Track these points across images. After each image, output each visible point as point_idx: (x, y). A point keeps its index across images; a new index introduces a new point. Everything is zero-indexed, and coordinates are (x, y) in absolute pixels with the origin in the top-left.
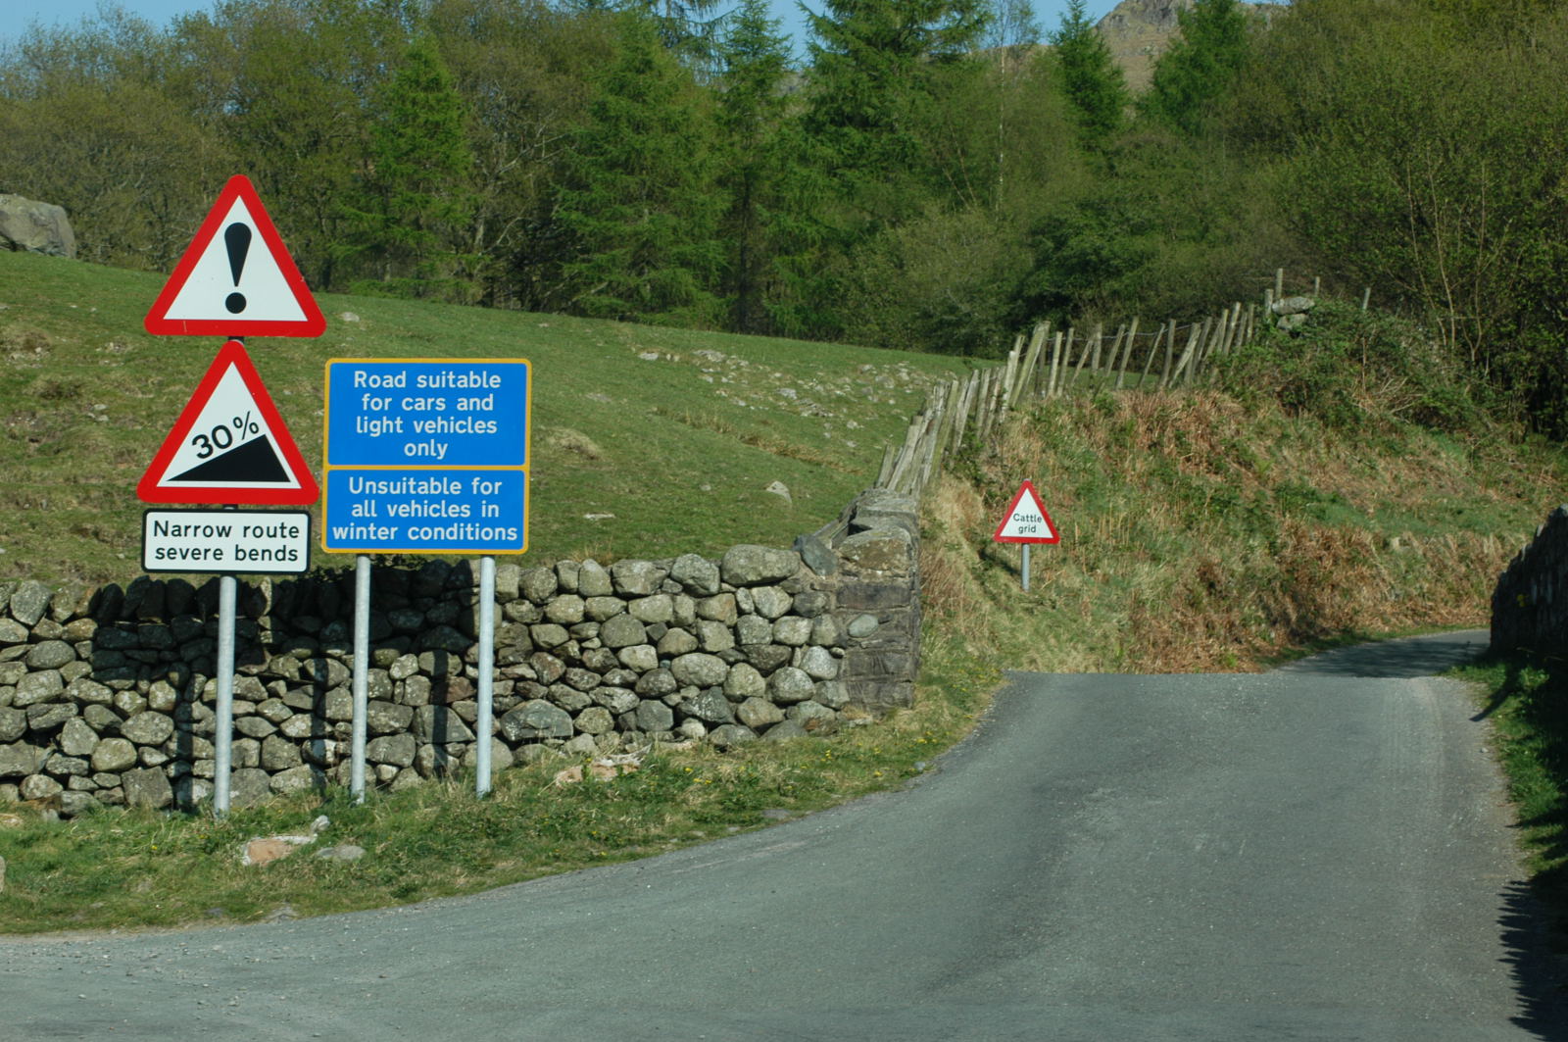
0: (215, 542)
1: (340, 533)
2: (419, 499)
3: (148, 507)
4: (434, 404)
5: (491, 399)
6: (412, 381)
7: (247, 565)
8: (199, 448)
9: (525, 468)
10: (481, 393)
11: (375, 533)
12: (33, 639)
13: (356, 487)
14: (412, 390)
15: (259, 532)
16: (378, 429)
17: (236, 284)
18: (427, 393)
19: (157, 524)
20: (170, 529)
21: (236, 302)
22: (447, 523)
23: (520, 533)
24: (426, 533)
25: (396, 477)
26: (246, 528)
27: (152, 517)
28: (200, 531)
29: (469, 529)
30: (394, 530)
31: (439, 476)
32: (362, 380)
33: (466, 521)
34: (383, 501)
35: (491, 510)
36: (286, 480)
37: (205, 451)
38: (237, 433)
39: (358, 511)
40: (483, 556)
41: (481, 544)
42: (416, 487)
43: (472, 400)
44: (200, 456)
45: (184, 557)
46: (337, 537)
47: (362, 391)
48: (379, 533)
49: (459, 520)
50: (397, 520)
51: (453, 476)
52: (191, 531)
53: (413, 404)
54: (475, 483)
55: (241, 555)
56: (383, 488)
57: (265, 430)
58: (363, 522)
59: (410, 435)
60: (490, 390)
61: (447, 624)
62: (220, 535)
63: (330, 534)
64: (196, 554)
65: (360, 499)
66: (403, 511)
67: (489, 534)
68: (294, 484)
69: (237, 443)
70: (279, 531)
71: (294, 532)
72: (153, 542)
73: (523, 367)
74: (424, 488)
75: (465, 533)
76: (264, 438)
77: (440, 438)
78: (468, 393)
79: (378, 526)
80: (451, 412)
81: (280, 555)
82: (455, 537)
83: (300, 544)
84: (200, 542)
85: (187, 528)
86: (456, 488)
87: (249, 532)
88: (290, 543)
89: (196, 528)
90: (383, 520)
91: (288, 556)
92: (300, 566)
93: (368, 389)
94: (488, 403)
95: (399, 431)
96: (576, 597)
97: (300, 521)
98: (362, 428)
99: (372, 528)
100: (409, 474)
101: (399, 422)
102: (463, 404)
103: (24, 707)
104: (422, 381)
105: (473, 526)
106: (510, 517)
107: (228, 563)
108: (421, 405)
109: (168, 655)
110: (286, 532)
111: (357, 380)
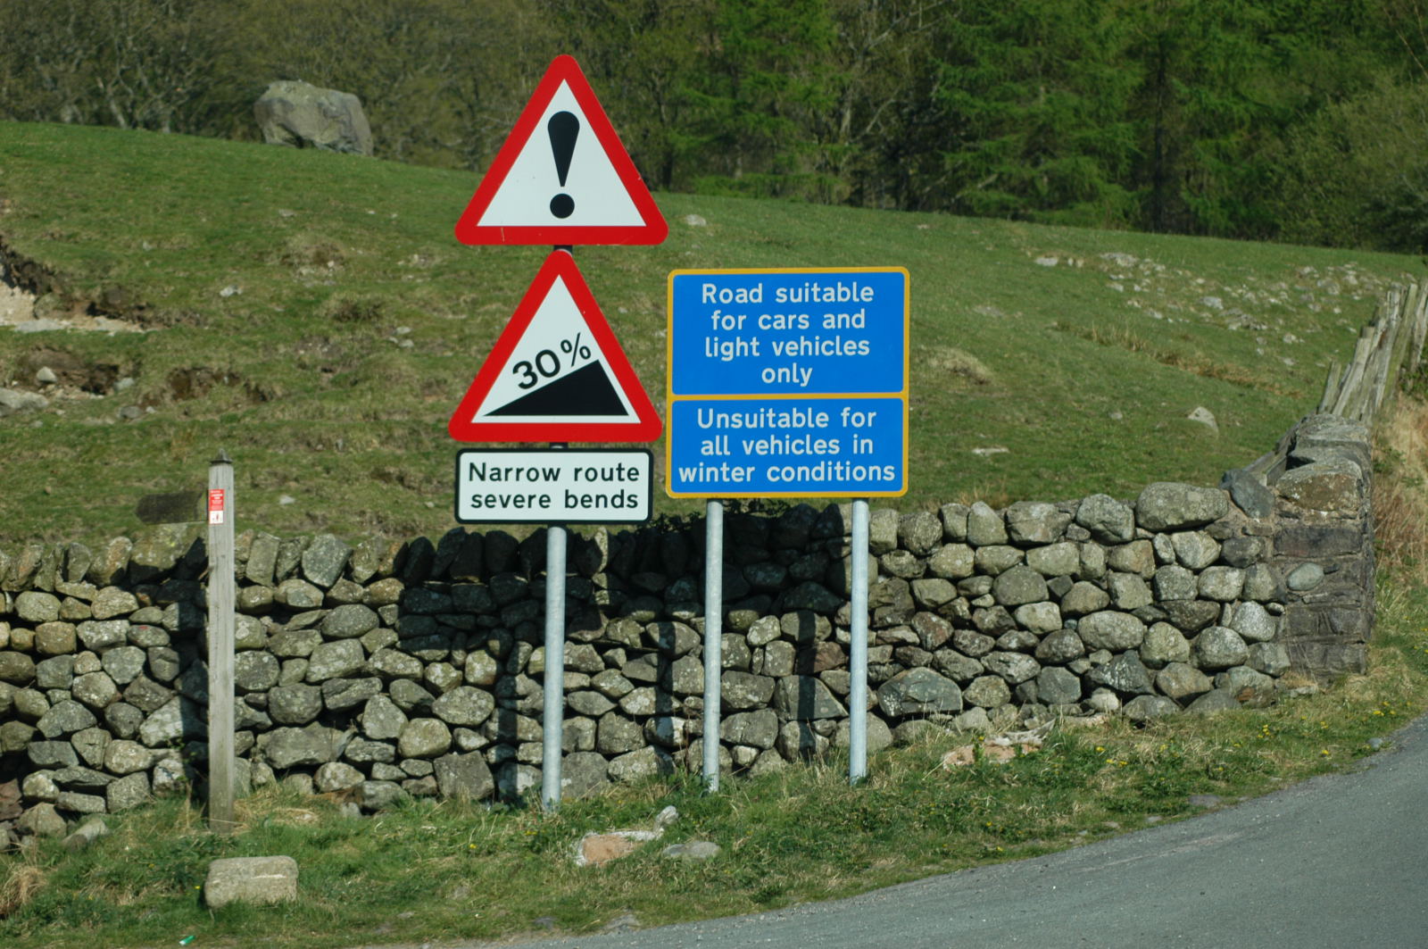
0: (541, 487)
1: (687, 475)
2: (780, 433)
3: (461, 446)
4: (796, 322)
5: (862, 316)
6: (769, 294)
7: (579, 514)
8: (521, 377)
9: (904, 395)
10: (851, 308)
11: (729, 474)
12: (329, 603)
13: (705, 421)
14: (770, 306)
15: (592, 475)
16: (731, 353)
17: (563, 183)
18: (788, 308)
19: (472, 466)
20: (488, 473)
21: (562, 205)
22: (812, 461)
23: (898, 472)
24: (788, 474)
25: (752, 408)
26: (577, 471)
27: (466, 459)
28: (523, 475)
29: (839, 468)
30: (750, 470)
31: (802, 406)
32: (711, 295)
33: (835, 459)
34: (737, 437)
35: (865, 445)
36: (624, 412)
37: (528, 380)
38: (565, 359)
39: (708, 448)
40: (855, 499)
41: (852, 485)
42: (775, 420)
43: (840, 317)
44: (523, 386)
45: (505, 505)
46: (684, 479)
47: (711, 307)
48: (734, 474)
49: (827, 457)
50: (754, 459)
51: (819, 406)
52: (512, 475)
53: (771, 322)
54: (845, 414)
55: (571, 502)
56: (736, 422)
57: (597, 355)
58: (715, 461)
59: (768, 359)
60: (862, 304)
61: (813, 580)
62: (547, 478)
63: (676, 476)
64: (518, 501)
65: (710, 434)
66: (761, 447)
67: (861, 473)
68: (632, 418)
69: (566, 370)
70: (616, 473)
71: (633, 474)
72: (468, 488)
73: (900, 276)
74: (785, 421)
75: (834, 472)
76: (597, 364)
77: (804, 361)
78: (836, 308)
79: (731, 466)
80: (816, 331)
81: (618, 502)
82: (822, 478)
83: (640, 488)
84: (524, 487)
85: (508, 471)
86: (822, 419)
87: (581, 475)
88: (629, 487)
89: (519, 471)
90: (737, 458)
91: (626, 502)
92: (641, 513)
93: (719, 305)
94: (859, 320)
95: (756, 354)
96: (964, 546)
97: (640, 461)
98: (712, 350)
99: (725, 468)
100: (767, 405)
101: (755, 343)
102: (830, 322)
103: (319, 683)
104: (781, 295)
105: (843, 464)
106: (886, 453)
107: (557, 511)
108: (781, 323)
109: (486, 620)
110: (624, 474)
111: (705, 294)
